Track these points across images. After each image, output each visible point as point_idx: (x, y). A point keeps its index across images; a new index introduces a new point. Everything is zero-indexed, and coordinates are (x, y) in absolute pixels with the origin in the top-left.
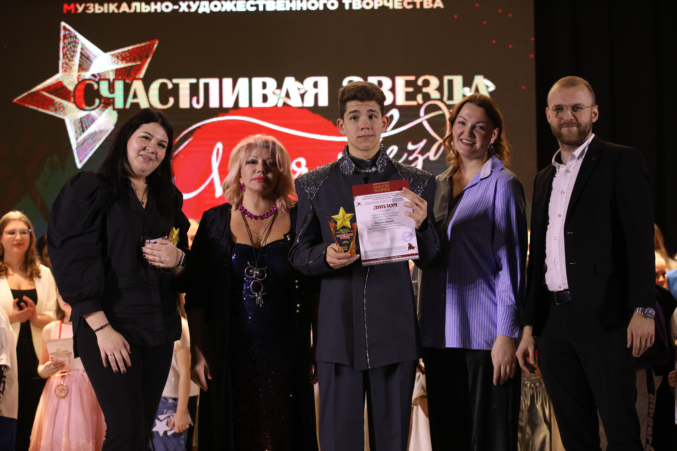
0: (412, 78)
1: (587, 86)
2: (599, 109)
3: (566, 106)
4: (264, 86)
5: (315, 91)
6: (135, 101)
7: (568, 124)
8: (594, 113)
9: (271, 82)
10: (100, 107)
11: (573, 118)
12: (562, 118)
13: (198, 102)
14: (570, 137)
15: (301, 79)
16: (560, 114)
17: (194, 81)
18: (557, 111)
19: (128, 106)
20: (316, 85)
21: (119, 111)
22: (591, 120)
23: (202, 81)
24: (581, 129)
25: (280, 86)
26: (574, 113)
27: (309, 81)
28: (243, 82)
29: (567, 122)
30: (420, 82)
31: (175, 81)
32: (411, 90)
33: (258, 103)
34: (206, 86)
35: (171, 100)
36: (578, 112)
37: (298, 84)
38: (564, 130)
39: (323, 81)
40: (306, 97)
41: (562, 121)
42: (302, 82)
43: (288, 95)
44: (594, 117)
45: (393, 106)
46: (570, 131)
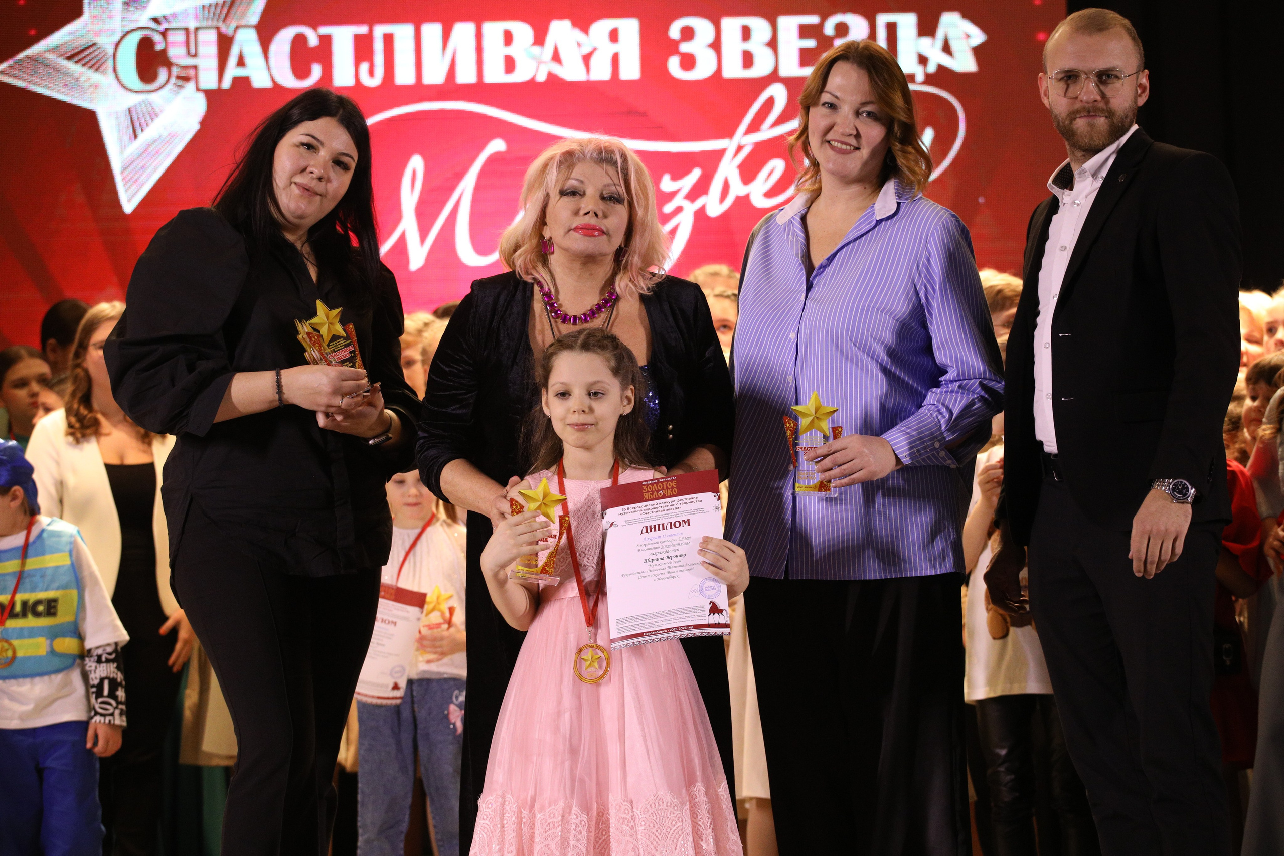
0: (813, 19)
1: (1128, 30)
2: (1150, 78)
3: (1086, 74)
4: (508, 38)
5: (614, 48)
6: (241, 72)
7: (1089, 112)
8: (1140, 85)
9: (522, 31)
10: (169, 86)
11: (1099, 98)
12: (1076, 98)
13: (371, 73)
14: (1092, 138)
15: (583, 25)
16: (1074, 90)
17: (363, 29)
18: (1066, 81)
19: (227, 84)
20: (614, 36)
21: (208, 94)
22: (1136, 103)
23: (380, 30)
24: (1115, 121)
25: (539, 39)
26: (1102, 87)
27: (601, 27)
28: (464, 31)
29: (1087, 105)
30: (829, 29)
31: (324, 30)
32: (811, 43)
33: (495, 74)
34: (388, 39)
35: (317, 71)
36: (1110, 86)
37: (577, 34)
38: (1080, 124)
39: (630, 28)
40: (593, 61)
41: (1078, 106)
42: (585, 29)
43: (556, 57)
44: (1140, 96)
45: (774, 77)
46: (1092, 126)
